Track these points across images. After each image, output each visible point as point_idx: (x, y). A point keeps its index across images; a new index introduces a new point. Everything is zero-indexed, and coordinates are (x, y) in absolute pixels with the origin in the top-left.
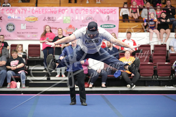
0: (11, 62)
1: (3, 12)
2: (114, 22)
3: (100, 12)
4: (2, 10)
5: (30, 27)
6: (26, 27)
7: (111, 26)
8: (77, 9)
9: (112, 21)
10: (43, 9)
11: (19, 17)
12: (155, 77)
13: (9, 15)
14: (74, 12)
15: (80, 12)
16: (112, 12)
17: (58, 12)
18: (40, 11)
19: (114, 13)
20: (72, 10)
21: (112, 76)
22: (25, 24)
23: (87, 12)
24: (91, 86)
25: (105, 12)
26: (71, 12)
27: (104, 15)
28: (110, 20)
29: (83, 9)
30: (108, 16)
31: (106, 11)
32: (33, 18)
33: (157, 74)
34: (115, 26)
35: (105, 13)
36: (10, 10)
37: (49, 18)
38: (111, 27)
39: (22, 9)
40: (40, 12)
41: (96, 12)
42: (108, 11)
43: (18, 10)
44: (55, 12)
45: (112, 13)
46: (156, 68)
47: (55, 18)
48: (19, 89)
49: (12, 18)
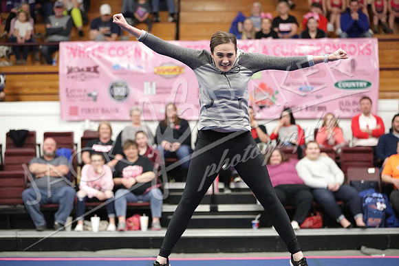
0: (125, 169)
1: (101, 54)
2: (368, 74)
4: (100, 48)
5: (165, 88)
6: (157, 88)
7: (361, 84)
9: (364, 73)
10: (195, 47)
11: (140, 67)
13: (115, 61)
14: (270, 51)
15: (285, 52)
19: (368, 54)
23: (302, 52)
26: (264, 52)
28: (359, 71)
29: (292, 45)
30: (353, 61)
31: (347, 48)
32: (173, 67)
36: (118, 50)
38: (359, 88)
43: (136, 49)
45: (361, 54)
48: (144, 232)
49: (123, 68)
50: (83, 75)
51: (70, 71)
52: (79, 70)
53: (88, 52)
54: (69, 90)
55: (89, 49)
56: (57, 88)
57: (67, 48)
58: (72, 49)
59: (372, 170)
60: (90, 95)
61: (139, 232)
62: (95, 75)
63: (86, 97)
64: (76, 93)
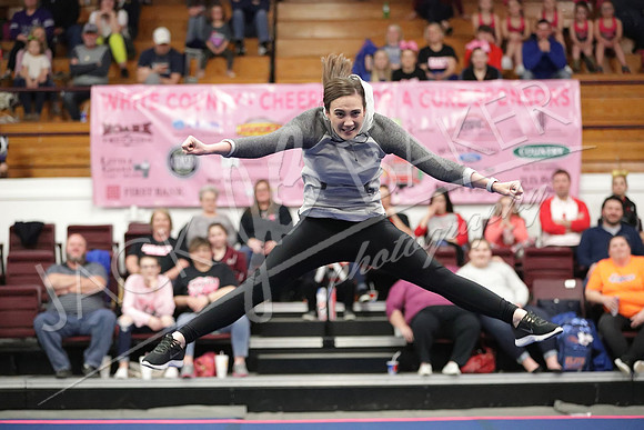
0: (191, 283)
1: (155, 105)
2: (565, 135)
3: (513, 100)
4: (153, 96)
7: (555, 151)
8: (426, 92)
9: (558, 133)
10: (300, 93)
11: (215, 124)
13: (176, 115)
14: (414, 99)
15: (437, 101)
18: (289, 101)
19: (564, 104)
20: (406, 94)
26: (405, 102)
27: (527, 109)
28: (549, 131)
30: (541, 115)
31: (532, 96)
32: (265, 124)
35: (528, 104)
36: (181, 98)
40: (291, 104)
42: (540, 95)
43: (209, 97)
45: (554, 104)
48: (222, 380)
49: (189, 127)
50: (126, 137)
51: (107, 130)
52: (121, 130)
53: (135, 101)
54: (106, 160)
55: (137, 97)
56: (87, 156)
57: (103, 95)
58: (110, 97)
59: (570, 284)
60: (138, 168)
61: (213, 379)
62: (146, 136)
63: (133, 171)
64: (117, 165)
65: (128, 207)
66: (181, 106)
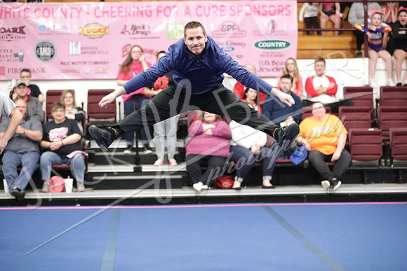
0: (51, 131)
1: (27, 15)
2: (287, 35)
3: (254, 12)
5: (90, 48)
7: (280, 44)
8: (200, 7)
9: (283, 33)
10: (119, 7)
11: (65, 27)
12: (386, 162)
13: (41, 21)
15: (207, 13)
16: (280, 11)
17: (155, 13)
18: (112, 12)
19: (287, 15)
20: (187, 8)
21: (286, 160)
22: (79, 43)
23: (223, 13)
24: (237, 184)
25: (266, 11)
26: (186, 13)
27: (263, 18)
28: (277, 31)
29: (214, 7)
30: (273, 21)
31: (267, 9)
32: (97, 28)
33: (390, 155)
34: (288, 44)
35: (264, 15)
36: (44, 11)
37: (134, 28)
38: (278, 48)
39: (72, 8)
40: (114, 14)
41: (243, 13)
42: (272, 9)
43: (62, 10)
44: (149, 14)
45: (280, 14)
46: (389, 140)
47: (149, 27)
48: (69, 194)
49: (49, 29)
50: (9, 35)
53: (14, 12)
55: (16, 10)
60: (16, 55)
62: (21, 35)
63: (13, 57)
64: (3, 53)
65: (11, 80)
66: (44, 16)
